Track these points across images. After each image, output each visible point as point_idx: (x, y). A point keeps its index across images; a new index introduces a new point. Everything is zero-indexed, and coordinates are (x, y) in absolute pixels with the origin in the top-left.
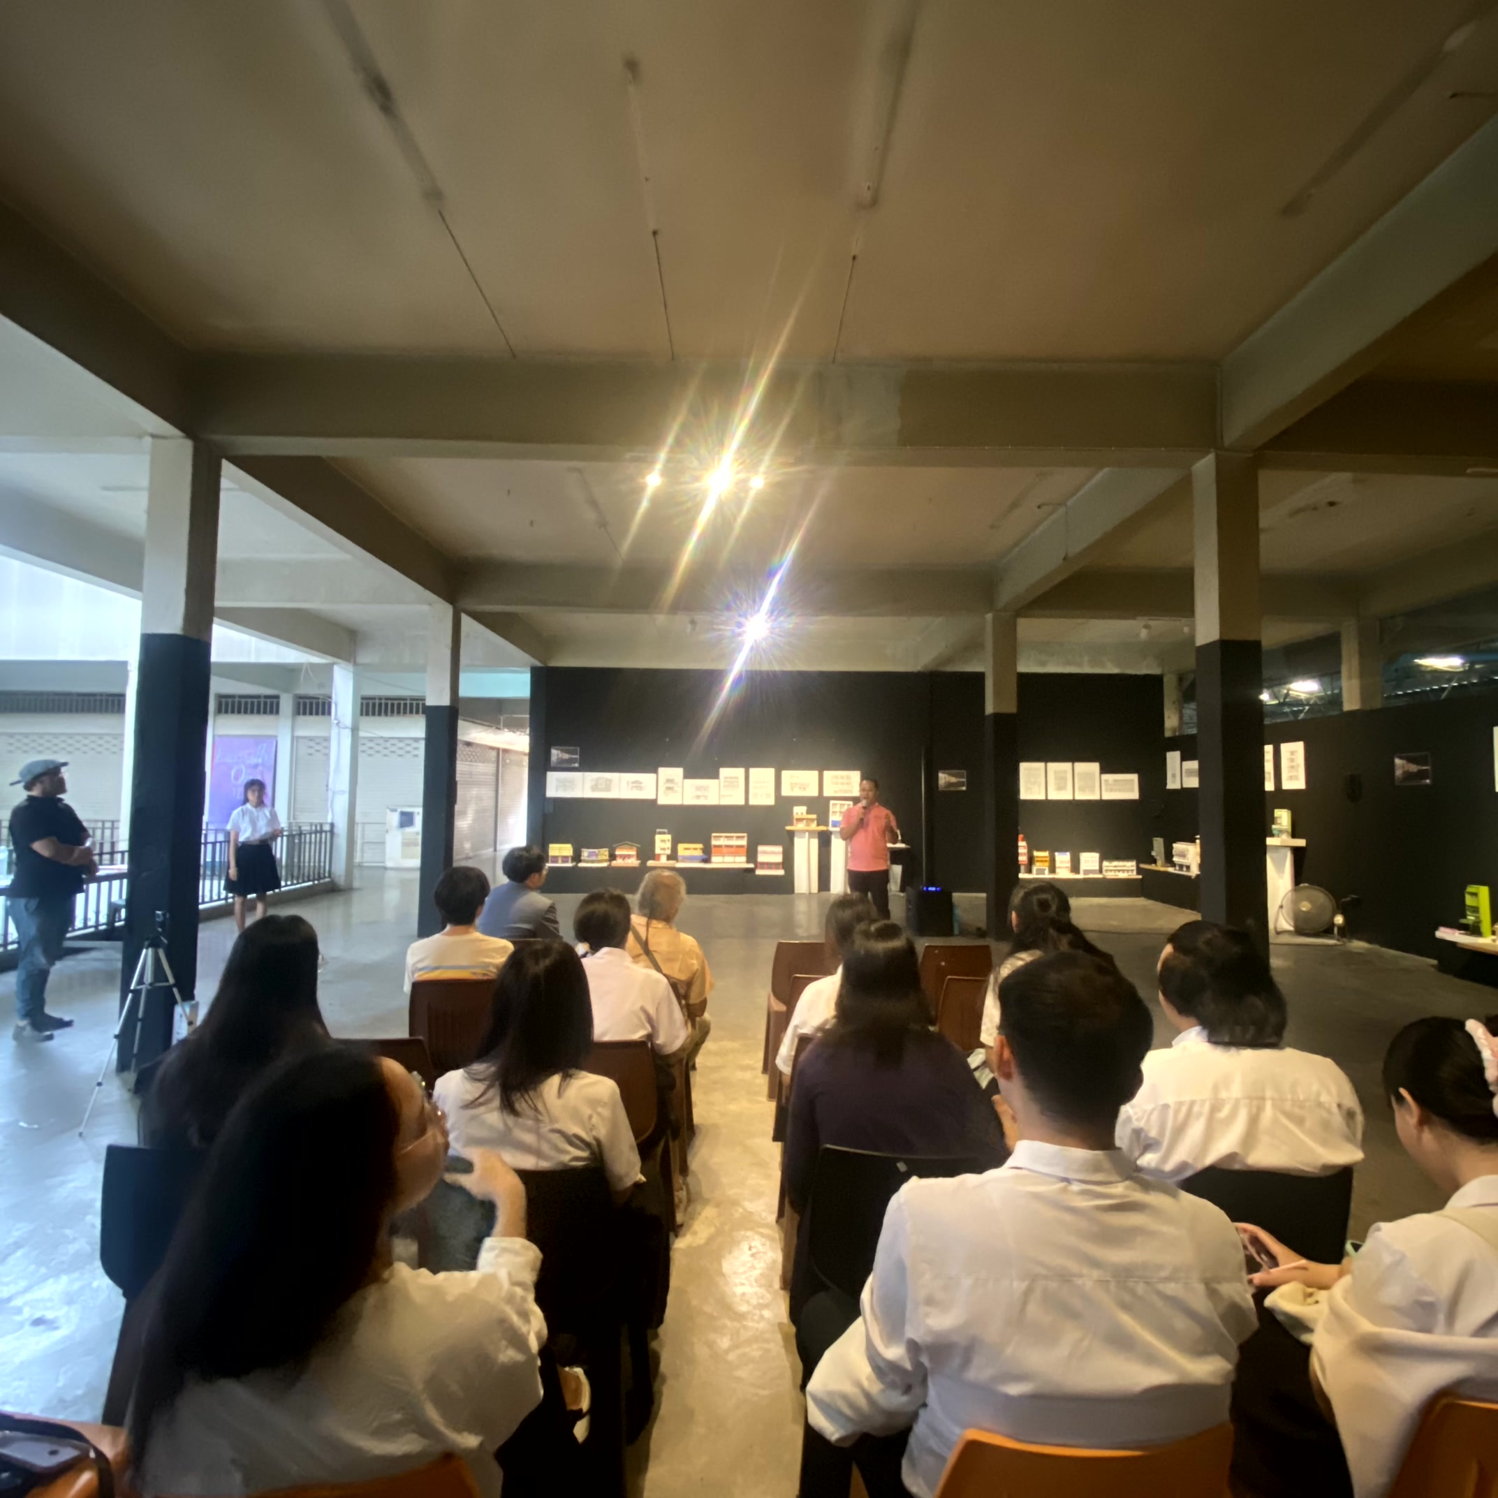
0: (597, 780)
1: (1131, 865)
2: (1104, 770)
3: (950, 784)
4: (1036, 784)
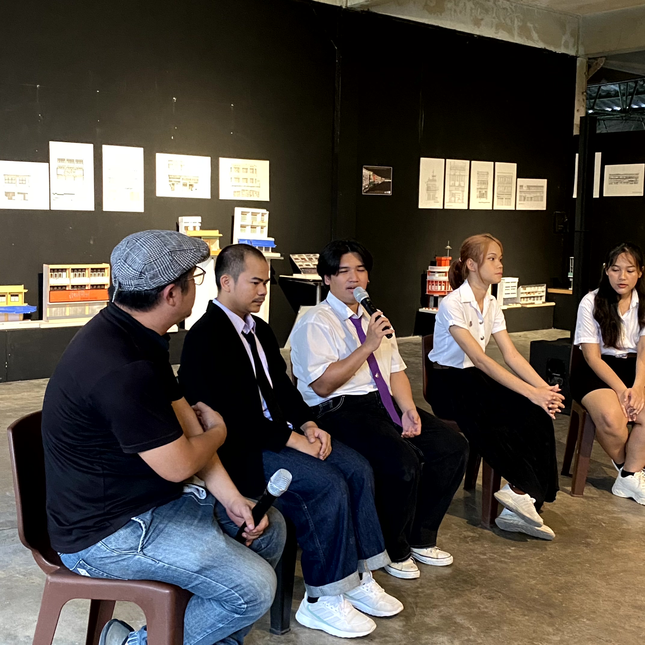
1: (541, 290)
2: (520, 174)
3: (375, 187)
4: (460, 189)
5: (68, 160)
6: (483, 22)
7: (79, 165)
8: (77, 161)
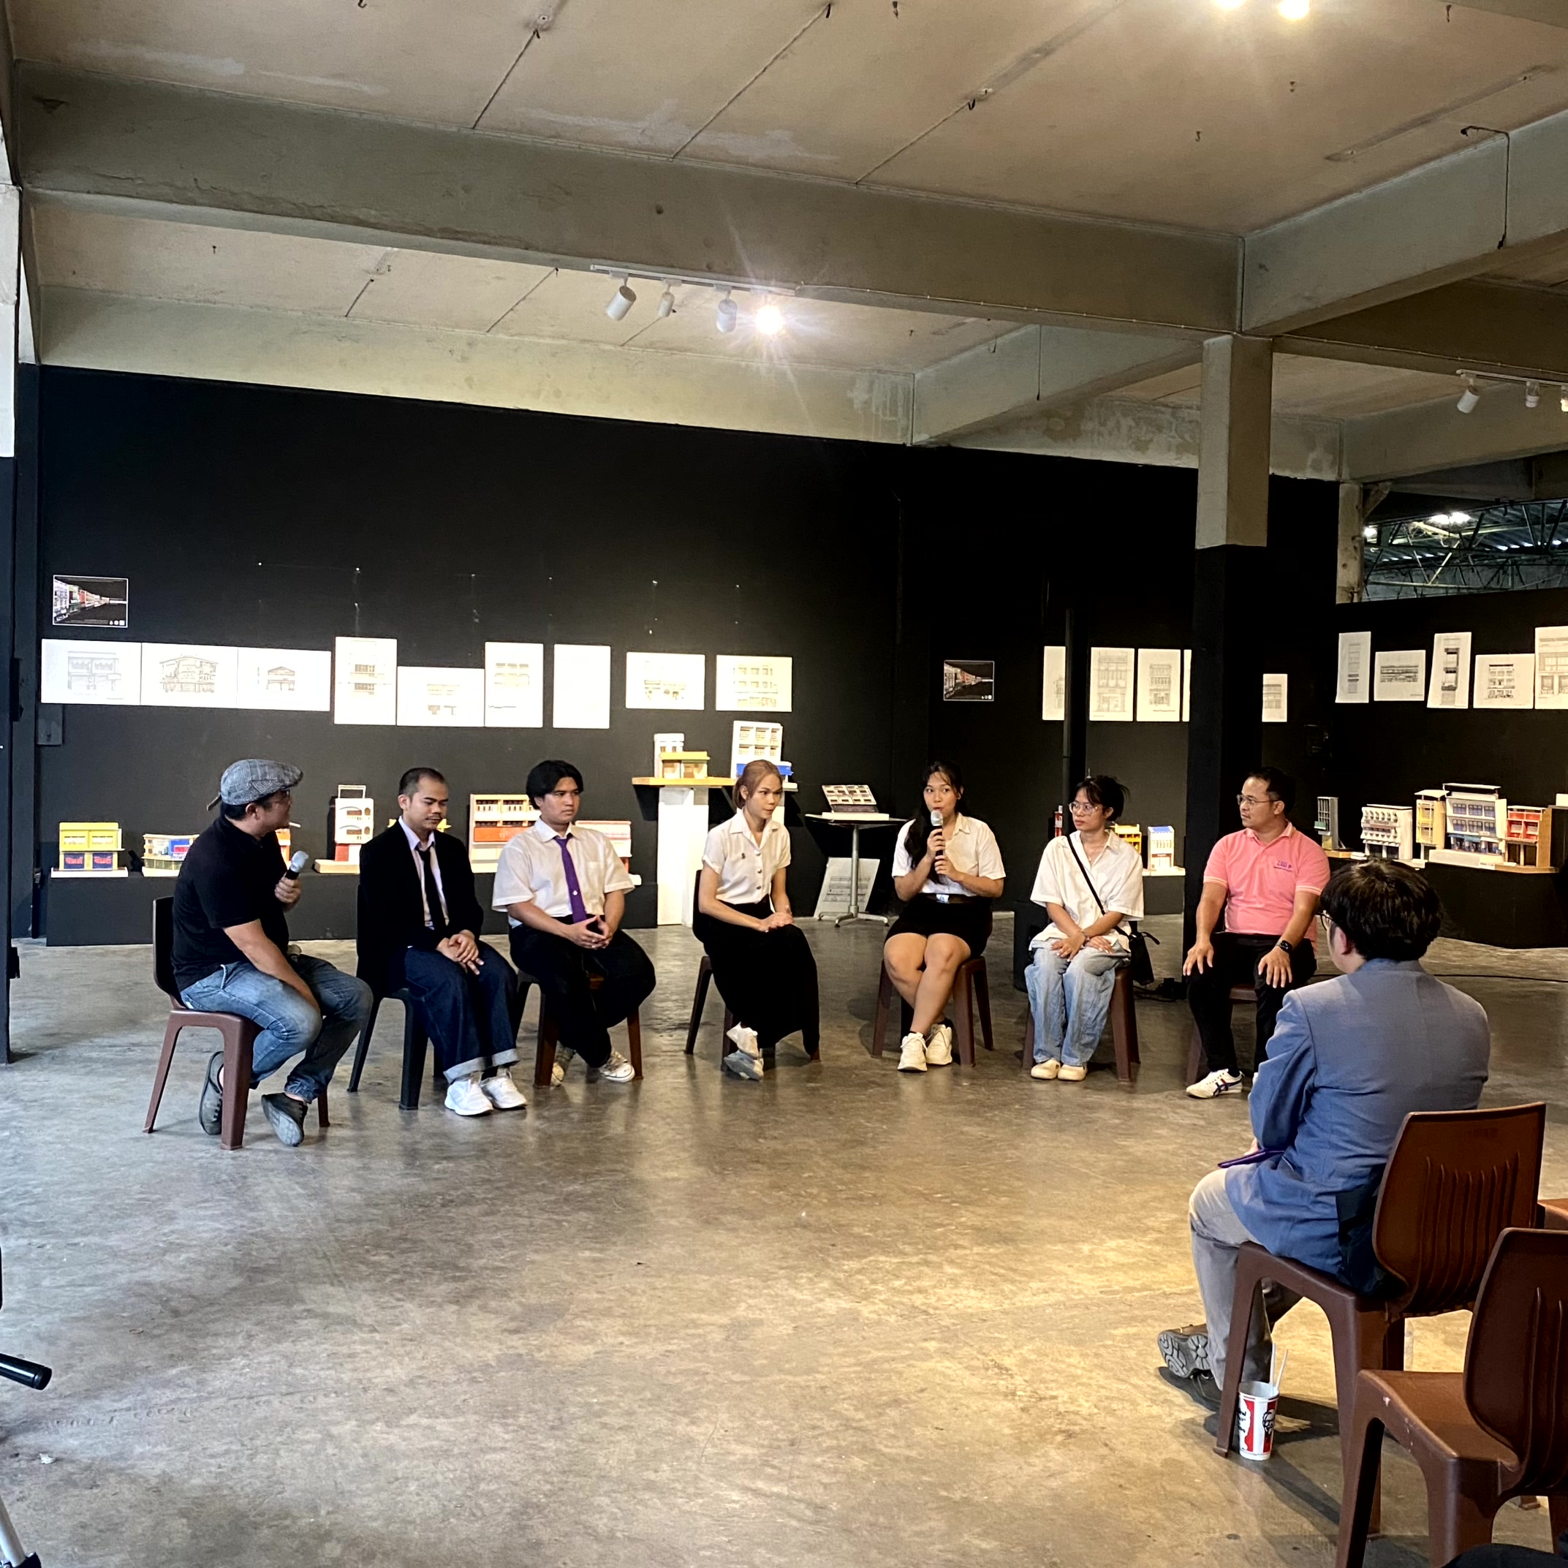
0: (177, 662)
3: (964, 690)
4: (1118, 690)
5: (509, 665)
6: (1151, 446)
7: (524, 670)
8: (522, 666)
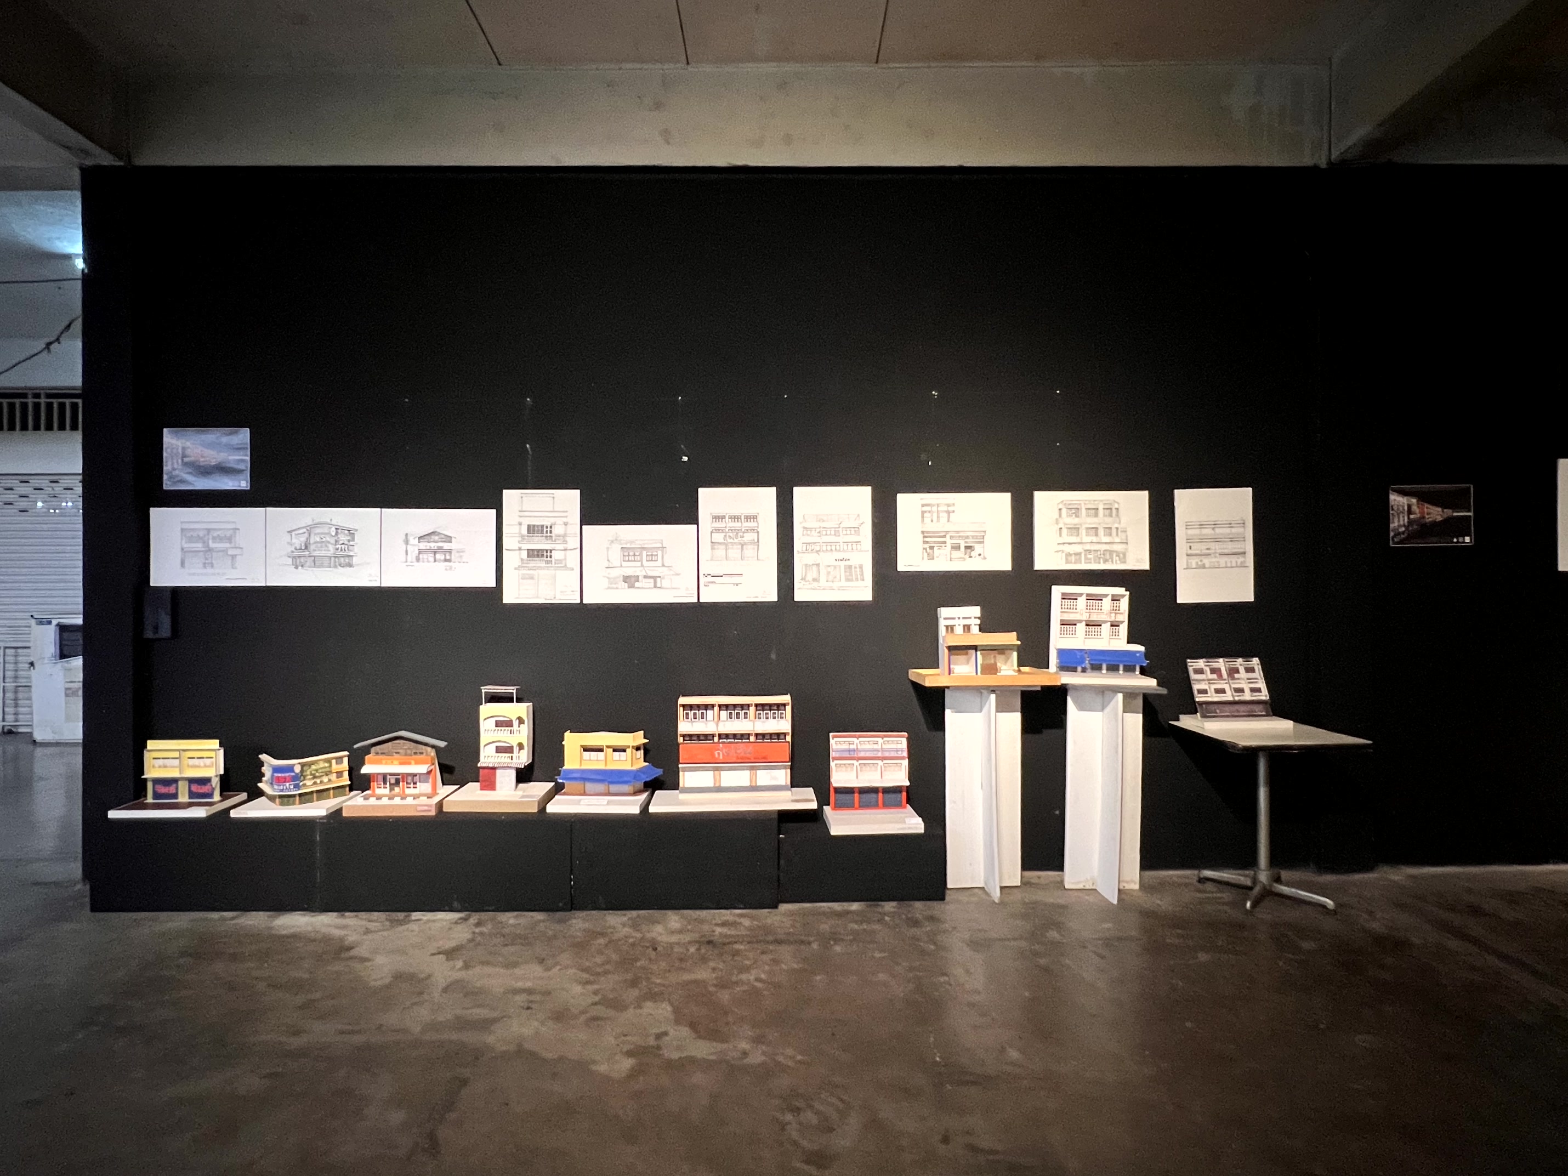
0: (310, 529)
3: (1423, 529)
5: (730, 518)
7: (752, 524)
8: (748, 518)
